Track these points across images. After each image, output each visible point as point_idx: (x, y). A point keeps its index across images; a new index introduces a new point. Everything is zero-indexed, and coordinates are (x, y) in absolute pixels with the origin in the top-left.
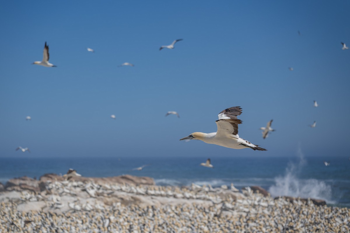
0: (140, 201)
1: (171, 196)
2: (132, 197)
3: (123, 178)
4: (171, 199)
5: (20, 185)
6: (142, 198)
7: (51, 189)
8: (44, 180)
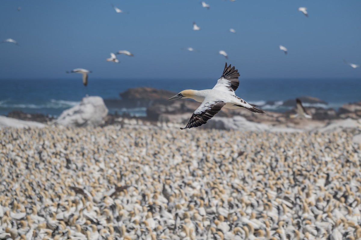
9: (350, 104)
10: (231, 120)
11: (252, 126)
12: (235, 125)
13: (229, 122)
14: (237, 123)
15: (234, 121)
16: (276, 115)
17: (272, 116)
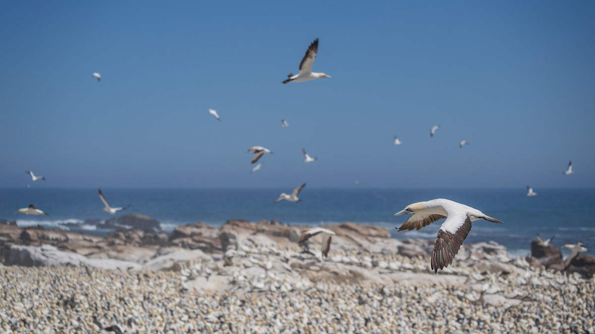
0: (363, 278)
1: (409, 269)
2: (351, 272)
3: (344, 227)
4: (409, 274)
5: (192, 235)
6: (366, 273)
7: (232, 257)
8: (228, 229)
9: (188, 225)
10: (39, 249)
11: (64, 256)
12: (43, 255)
13: (36, 251)
14: (45, 253)
15: (42, 250)
16: (95, 240)
17: (91, 241)
